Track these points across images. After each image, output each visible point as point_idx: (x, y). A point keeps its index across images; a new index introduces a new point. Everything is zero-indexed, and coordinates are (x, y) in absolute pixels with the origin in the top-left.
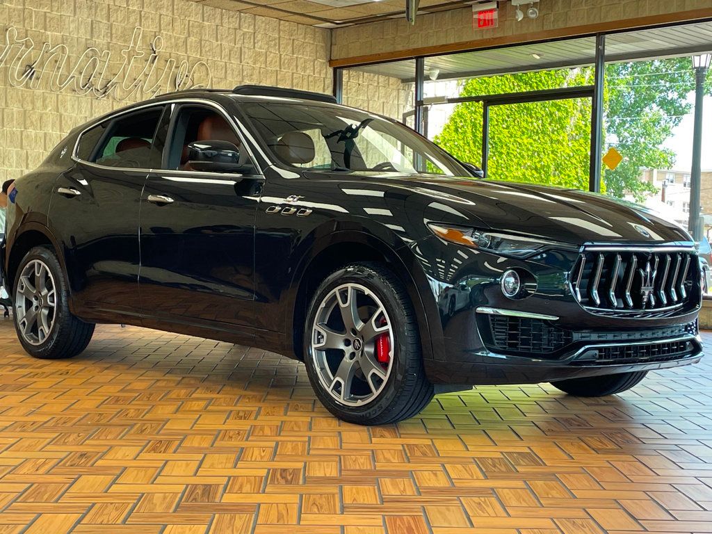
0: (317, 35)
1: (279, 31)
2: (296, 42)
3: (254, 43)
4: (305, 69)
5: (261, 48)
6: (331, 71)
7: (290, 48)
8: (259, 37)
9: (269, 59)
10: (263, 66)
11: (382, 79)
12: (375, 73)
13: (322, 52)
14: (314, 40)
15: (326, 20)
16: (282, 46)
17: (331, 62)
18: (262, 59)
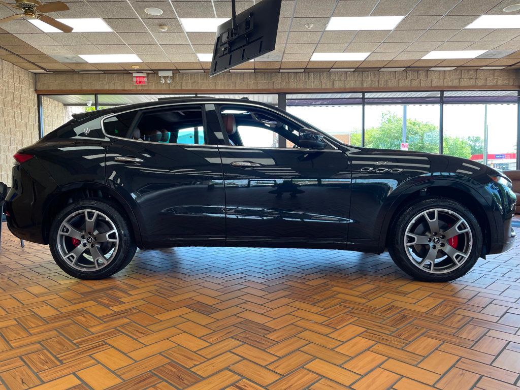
0: (30, 75)
1: (13, 70)
2: (21, 78)
3: (2, 75)
4: (25, 93)
5: (5, 78)
6: (36, 95)
7: (18, 80)
8: (4, 72)
9: (10, 85)
10: (7, 89)
11: (56, 103)
12: (54, 99)
13: (32, 85)
14: (28, 78)
15: (42, 68)
16: (15, 79)
17: (36, 90)
18: (6, 85)
